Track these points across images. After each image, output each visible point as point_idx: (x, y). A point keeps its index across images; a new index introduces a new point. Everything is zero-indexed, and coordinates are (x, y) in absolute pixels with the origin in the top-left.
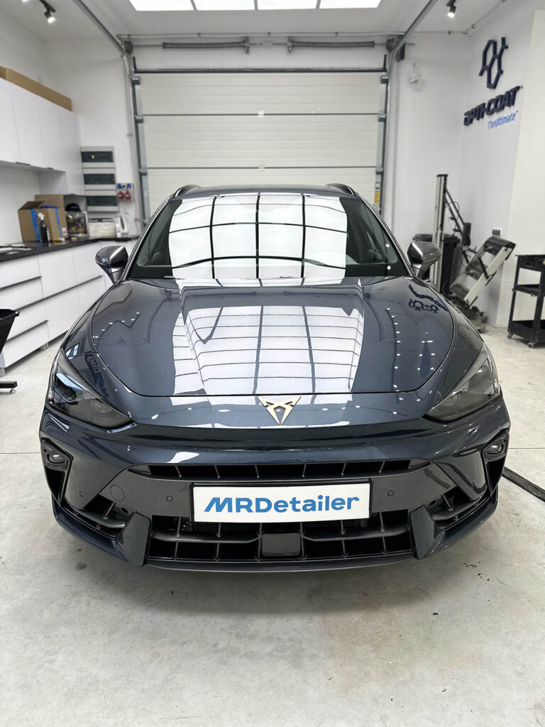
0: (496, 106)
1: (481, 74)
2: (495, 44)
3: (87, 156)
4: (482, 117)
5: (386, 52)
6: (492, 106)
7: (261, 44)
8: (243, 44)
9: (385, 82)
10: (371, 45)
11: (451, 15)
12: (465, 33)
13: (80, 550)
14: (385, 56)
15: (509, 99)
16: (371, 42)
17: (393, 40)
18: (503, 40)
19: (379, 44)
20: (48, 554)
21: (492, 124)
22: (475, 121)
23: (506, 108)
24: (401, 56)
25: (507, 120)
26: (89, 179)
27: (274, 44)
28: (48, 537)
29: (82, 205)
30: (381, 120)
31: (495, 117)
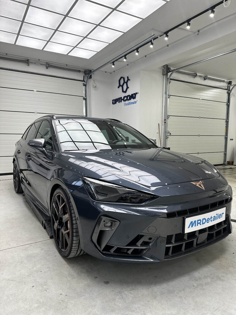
0: (127, 98)
1: (119, 87)
2: (124, 78)
4: (121, 102)
5: (84, 75)
6: (126, 98)
7: (35, 63)
8: (27, 62)
9: (85, 85)
10: (79, 71)
11: (113, 66)
12: (111, 73)
14: (84, 76)
15: (133, 96)
16: (79, 70)
17: (87, 71)
18: (128, 77)
19: (82, 72)
21: (126, 104)
22: (118, 103)
23: (132, 99)
25: (133, 103)
27: (41, 64)
30: (84, 99)
31: (127, 102)
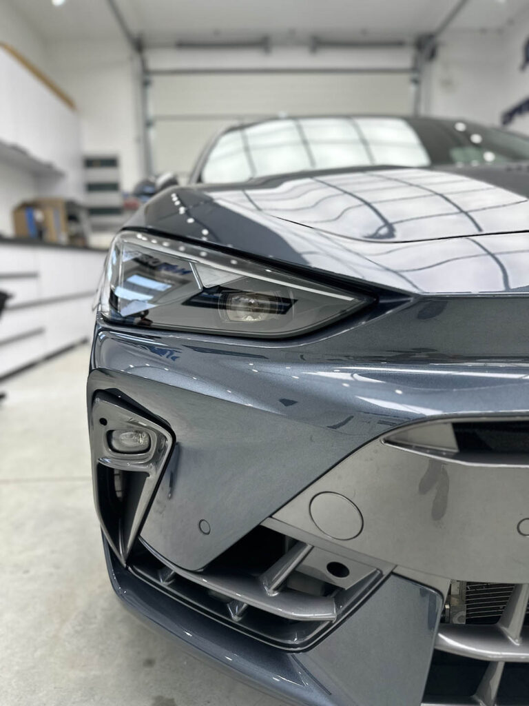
1: (522, 68)
3: (90, 163)
7: (284, 44)
8: (263, 43)
9: (416, 82)
12: (501, 31)
13: (150, 663)
16: (399, 41)
17: (423, 39)
19: (407, 44)
20: (82, 675)
24: (433, 55)
26: (92, 187)
27: (298, 44)
28: (77, 632)
29: (83, 215)
